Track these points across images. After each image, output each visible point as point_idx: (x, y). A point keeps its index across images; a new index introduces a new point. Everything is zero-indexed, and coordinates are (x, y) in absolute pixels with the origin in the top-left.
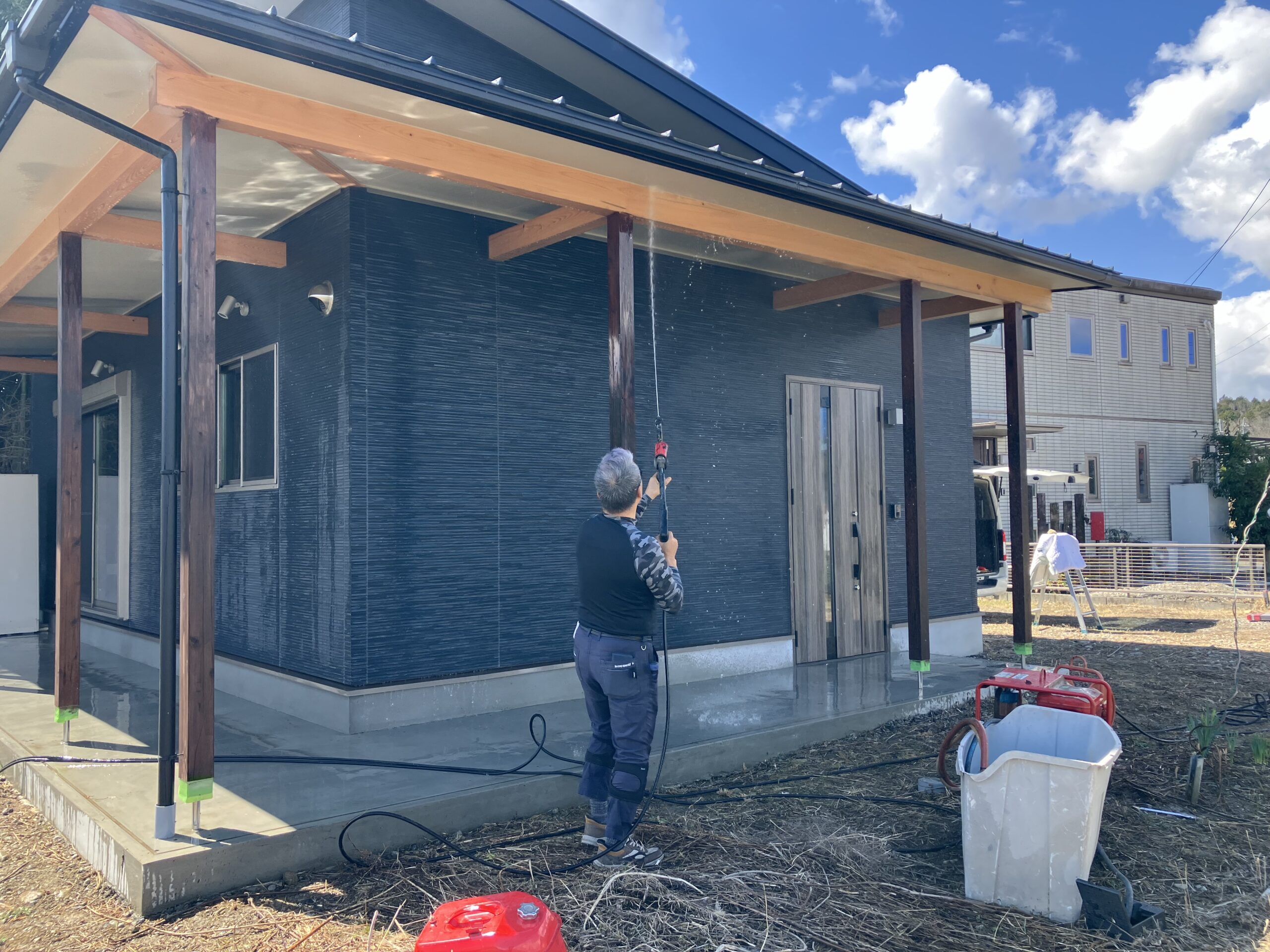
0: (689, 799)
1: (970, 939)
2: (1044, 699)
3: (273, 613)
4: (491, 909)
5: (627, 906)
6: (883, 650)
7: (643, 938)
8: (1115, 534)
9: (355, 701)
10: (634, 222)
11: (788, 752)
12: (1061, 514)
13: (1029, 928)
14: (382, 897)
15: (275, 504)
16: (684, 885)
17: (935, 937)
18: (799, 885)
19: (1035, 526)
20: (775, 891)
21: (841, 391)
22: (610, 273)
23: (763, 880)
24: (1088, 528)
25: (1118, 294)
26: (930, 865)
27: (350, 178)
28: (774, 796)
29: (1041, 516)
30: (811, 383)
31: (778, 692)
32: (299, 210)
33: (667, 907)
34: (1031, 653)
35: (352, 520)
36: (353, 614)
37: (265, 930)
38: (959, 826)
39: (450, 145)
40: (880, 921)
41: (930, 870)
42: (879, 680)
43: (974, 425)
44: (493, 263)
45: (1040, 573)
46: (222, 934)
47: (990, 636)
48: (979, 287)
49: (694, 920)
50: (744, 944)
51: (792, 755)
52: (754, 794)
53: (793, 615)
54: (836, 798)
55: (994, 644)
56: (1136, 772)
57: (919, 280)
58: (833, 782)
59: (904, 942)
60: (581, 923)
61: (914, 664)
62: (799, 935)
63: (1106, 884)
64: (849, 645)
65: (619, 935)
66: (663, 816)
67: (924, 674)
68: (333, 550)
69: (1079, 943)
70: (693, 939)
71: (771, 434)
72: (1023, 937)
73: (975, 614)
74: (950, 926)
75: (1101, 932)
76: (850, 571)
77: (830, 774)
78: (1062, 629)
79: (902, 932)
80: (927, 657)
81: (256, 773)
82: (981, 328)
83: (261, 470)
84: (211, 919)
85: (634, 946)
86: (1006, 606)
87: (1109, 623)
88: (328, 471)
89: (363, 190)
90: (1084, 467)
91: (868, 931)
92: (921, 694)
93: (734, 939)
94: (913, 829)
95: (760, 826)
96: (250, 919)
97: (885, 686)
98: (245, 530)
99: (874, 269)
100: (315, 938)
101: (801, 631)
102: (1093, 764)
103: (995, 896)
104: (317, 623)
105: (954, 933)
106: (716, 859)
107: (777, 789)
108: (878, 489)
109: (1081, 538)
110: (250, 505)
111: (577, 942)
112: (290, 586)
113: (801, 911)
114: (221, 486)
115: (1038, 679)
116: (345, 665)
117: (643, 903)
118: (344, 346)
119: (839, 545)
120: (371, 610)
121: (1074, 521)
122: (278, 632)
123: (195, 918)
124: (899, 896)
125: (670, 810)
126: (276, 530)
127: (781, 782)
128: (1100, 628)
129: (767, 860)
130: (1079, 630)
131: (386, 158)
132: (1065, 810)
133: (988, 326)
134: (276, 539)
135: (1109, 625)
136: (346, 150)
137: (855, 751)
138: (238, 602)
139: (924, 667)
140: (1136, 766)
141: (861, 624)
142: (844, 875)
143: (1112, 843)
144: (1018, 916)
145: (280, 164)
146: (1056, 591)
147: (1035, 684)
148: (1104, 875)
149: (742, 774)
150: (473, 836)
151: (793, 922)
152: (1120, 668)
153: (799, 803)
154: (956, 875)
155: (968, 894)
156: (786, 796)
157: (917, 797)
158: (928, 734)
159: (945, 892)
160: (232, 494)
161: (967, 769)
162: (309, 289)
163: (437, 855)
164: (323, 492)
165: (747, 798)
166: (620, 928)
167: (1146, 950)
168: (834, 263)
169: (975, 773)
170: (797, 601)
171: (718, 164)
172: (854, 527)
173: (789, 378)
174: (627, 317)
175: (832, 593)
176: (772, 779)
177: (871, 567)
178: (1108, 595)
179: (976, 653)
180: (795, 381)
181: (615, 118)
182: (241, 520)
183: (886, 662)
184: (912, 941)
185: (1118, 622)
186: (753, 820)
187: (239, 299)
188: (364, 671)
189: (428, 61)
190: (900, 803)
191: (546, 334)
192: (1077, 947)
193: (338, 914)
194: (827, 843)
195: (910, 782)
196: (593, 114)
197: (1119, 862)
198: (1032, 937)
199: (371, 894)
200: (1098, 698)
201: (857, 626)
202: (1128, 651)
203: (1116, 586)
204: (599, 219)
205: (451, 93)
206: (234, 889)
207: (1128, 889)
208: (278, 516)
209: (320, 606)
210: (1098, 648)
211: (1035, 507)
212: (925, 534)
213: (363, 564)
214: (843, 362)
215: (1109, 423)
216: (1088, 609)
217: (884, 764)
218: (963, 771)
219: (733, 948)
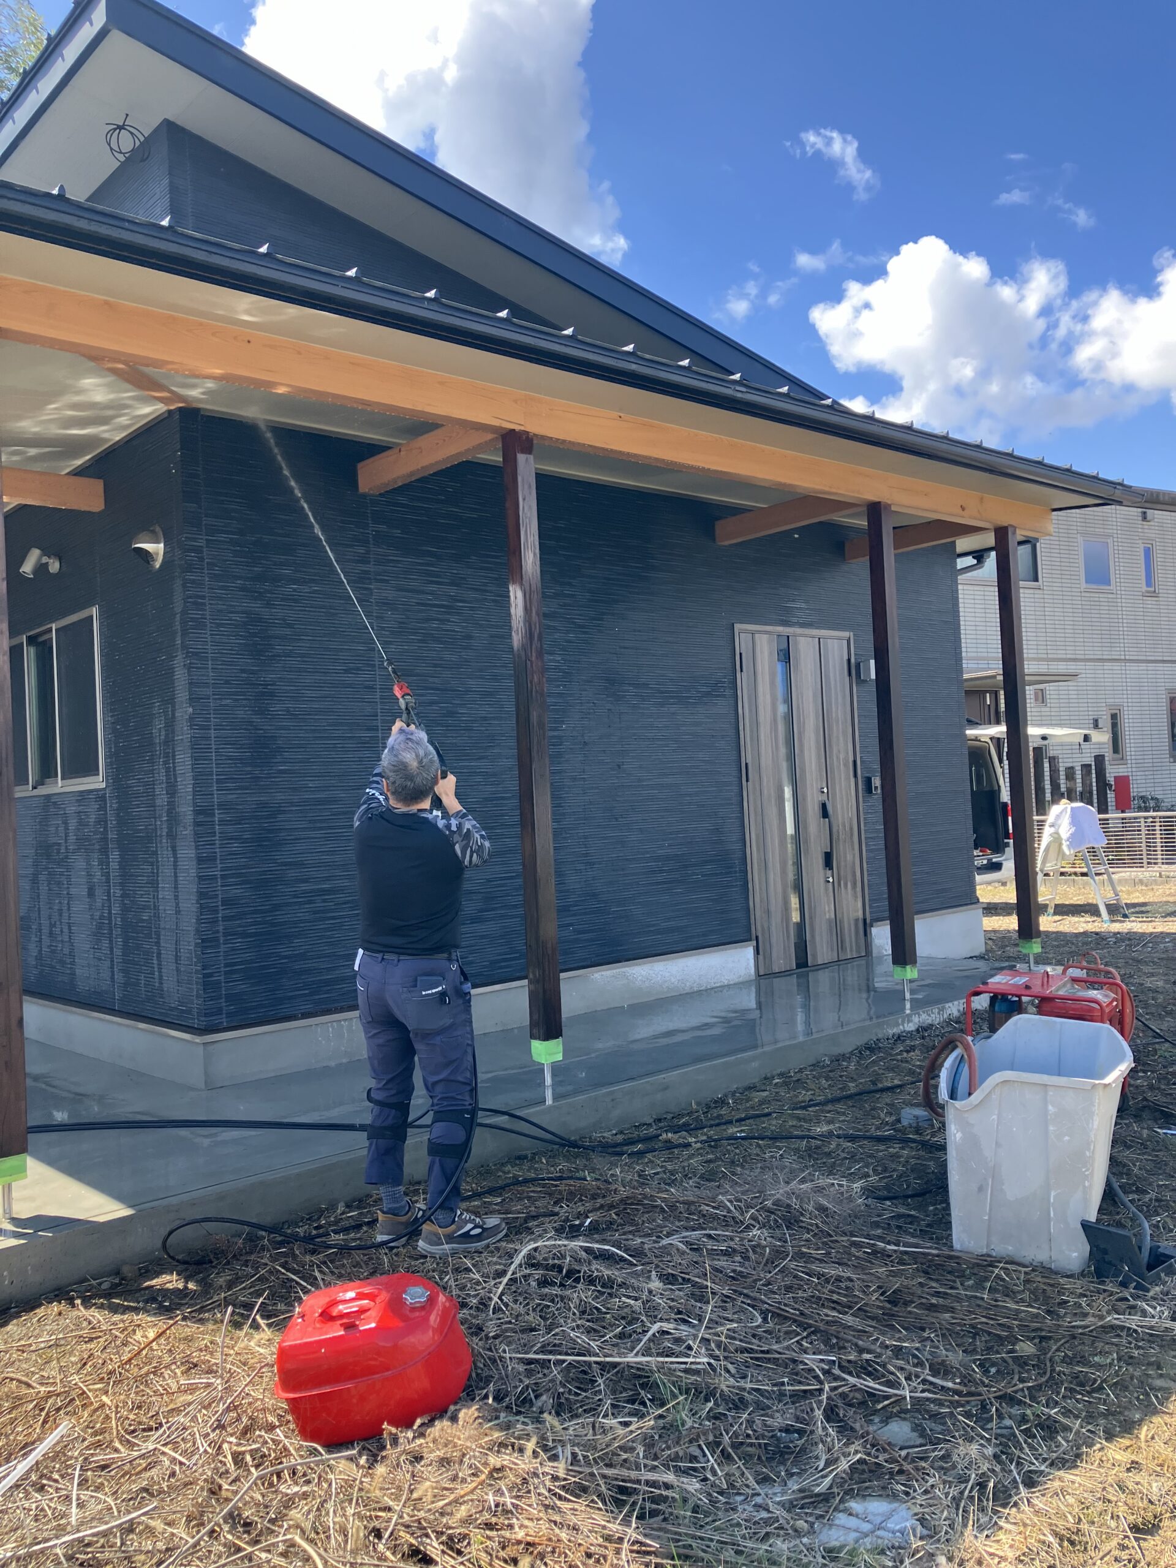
0: (625, 1148)
1: (958, 1298)
2: (1047, 1007)
3: (105, 944)
4: (371, 1297)
5: (543, 1283)
6: (863, 954)
7: (562, 1321)
8: (1144, 802)
9: (211, 1048)
10: (535, 442)
11: (746, 1083)
12: (1079, 781)
13: (1027, 1281)
14: (244, 1288)
15: (103, 808)
16: (614, 1254)
17: (915, 1299)
18: (754, 1246)
19: (1048, 796)
20: (725, 1255)
21: (802, 640)
22: (508, 505)
23: (711, 1242)
24: (1111, 796)
25: (1140, 510)
26: (913, 1213)
27: (181, 398)
28: (728, 1139)
29: (1055, 786)
30: (766, 632)
31: (736, 1012)
32: (118, 438)
33: (591, 1281)
34: (1040, 950)
35: (197, 824)
36: (203, 941)
37: (96, 1338)
38: (943, 1166)
39: (299, 353)
40: (850, 1284)
41: (912, 1220)
42: (860, 990)
43: (966, 676)
44: (364, 496)
45: (1052, 854)
46: (42, 1345)
47: (995, 931)
48: (963, 508)
49: (625, 1296)
50: (685, 1321)
51: (751, 1088)
52: (705, 1138)
53: (752, 917)
54: (802, 1138)
55: (997, 939)
56: (1159, 1089)
57: (889, 502)
58: (799, 1119)
59: (879, 1307)
60: (486, 1306)
61: (898, 969)
62: (753, 1307)
63: (1119, 1224)
64: (822, 950)
65: (533, 1318)
66: (593, 1170)
67: (911, 981)
68: (175, 862)
69: (1085, 1296)
70: (623, 1318)
71: (717, 696)
72: (1019, 1292)
73: (973, 906)
74: (934, 1285)
75: (1111, 1282)
76: (820, 861)
77: (797, 1109)
78: (1082, 919)
79: (876, 1295)
80: (914, 962)
81: (89, 1141)
82: (970, 558)
83: (82, 765)
84: (29, 1328)
85: (551, 1330)
86: (1009, 895)
87: (1137, 909)
88: (165, 763)
89: (196, 411)
90: (1105, 722)
91: (835, 1297)
92: (908, 1005)
93: (673, 1316)
94: (894, 1170)
95: (710, 1177)
96: (78, 1326)
97: (867, 999)
98: (66, 840)
99: (834, 490)
100: (159, 1345)
101: (763, 935)
102: (1097, 1082)
103: (988, 1246)
104: (159, 954)
105: (939, 1292)
106: (654, 1220)
107: (732, 1130)
108: (851, 759)
109: (1103, 808)
110: (71, 809)
111: (481, 1329)
112: (125, 909)
113: (755, 1278)
114: (34, 788)
115: (1039, 983)
116: (196, 1004)
117: (563, 1278)
118: (178, 607)
119: (806, 828)
120: (225, 934)
121: (1095, 788)
122: (112, 967)
123: (9, 1327)
124: (875, 1253)
125: (599, 1161)
126: (105, 839)
127: (737, 1121)
128: (1125, 916)
129: (715, 1217)
130: (1099, 919)
131: (218, 372)
132: (1067, 1138)
133: (979, 555)
134: (104, 851)
135: (1137, 913)
136: (168, 363)
137: (827, 1078)
138: (62, 931)
139: (911, 973)
140: (1159, 1080)
141: (836, 924)
142: (808, 1231)
143: (1128, 1174)
144: (1014, 1267)
145: (88, 382)
146: (1075, 874)
147: (1037, 989)
148: (1118, 1213)
149: (689, 1114)
150: (358, 1208)
151: (745, 1291)
152: (1147, 964)
153: (758, 1145)
154: (944, 1222)
155: (957, 1245)
156: (743, 1138)
157: (900, 1131)
158: (915, 1055)
159: (929, 1245)
160: (48, 797)
161: (953, 1095)
162: (133, 536)
163: (314, 1232)
164: (160, 791)
165: (696, 1143)
166: (534, 1310)
167: (1164, 1301)
168: (785, 485)
169: (962, 1100)
170: (757, 899)
171: (634, 367)
172: (824, 806)
173: (737, 626)
174: (531, 559)
175: (798, 887)
176: (727, 1118)
177: (845, 854)
178: (1137, 876)
179: (977, 954)
180: (746, 631)
181: (503, 314)
182: (61, 829)
183: (867, 968)
184: (888, 1306)
185: (1148, 908)
186: (701, 1170)
187: (46, 552)
188: (219, 1012)
189: (263, 249)
190: (880, 1140)
191: (432, 582)
192: (1083, 1301)
193: (190, 1313)
194: (787, 1193)
195: (891, 1114)
196: (474, 309)
197: (1136, 1196)
198: (1031, 1292)
199: (230, 1285)
200: (1111, 1002)
201: (830, 926)
202: (1157, 943)
203: (1145, 865)
204: (492, 439)
205: (293, 289)
206: (58, 1289)
207: (1143, 1229)
208: (106, 822)
209: (163, 932)
210: (1123, 940)
211: (1047, 773)
212: (907, 812)
213: (214, 878)
214: (803, 606)
215: (1134, 667)
216: (1111, 894)
217: (860, 1094)
218: (947, 1098)
219: (671, 1326)
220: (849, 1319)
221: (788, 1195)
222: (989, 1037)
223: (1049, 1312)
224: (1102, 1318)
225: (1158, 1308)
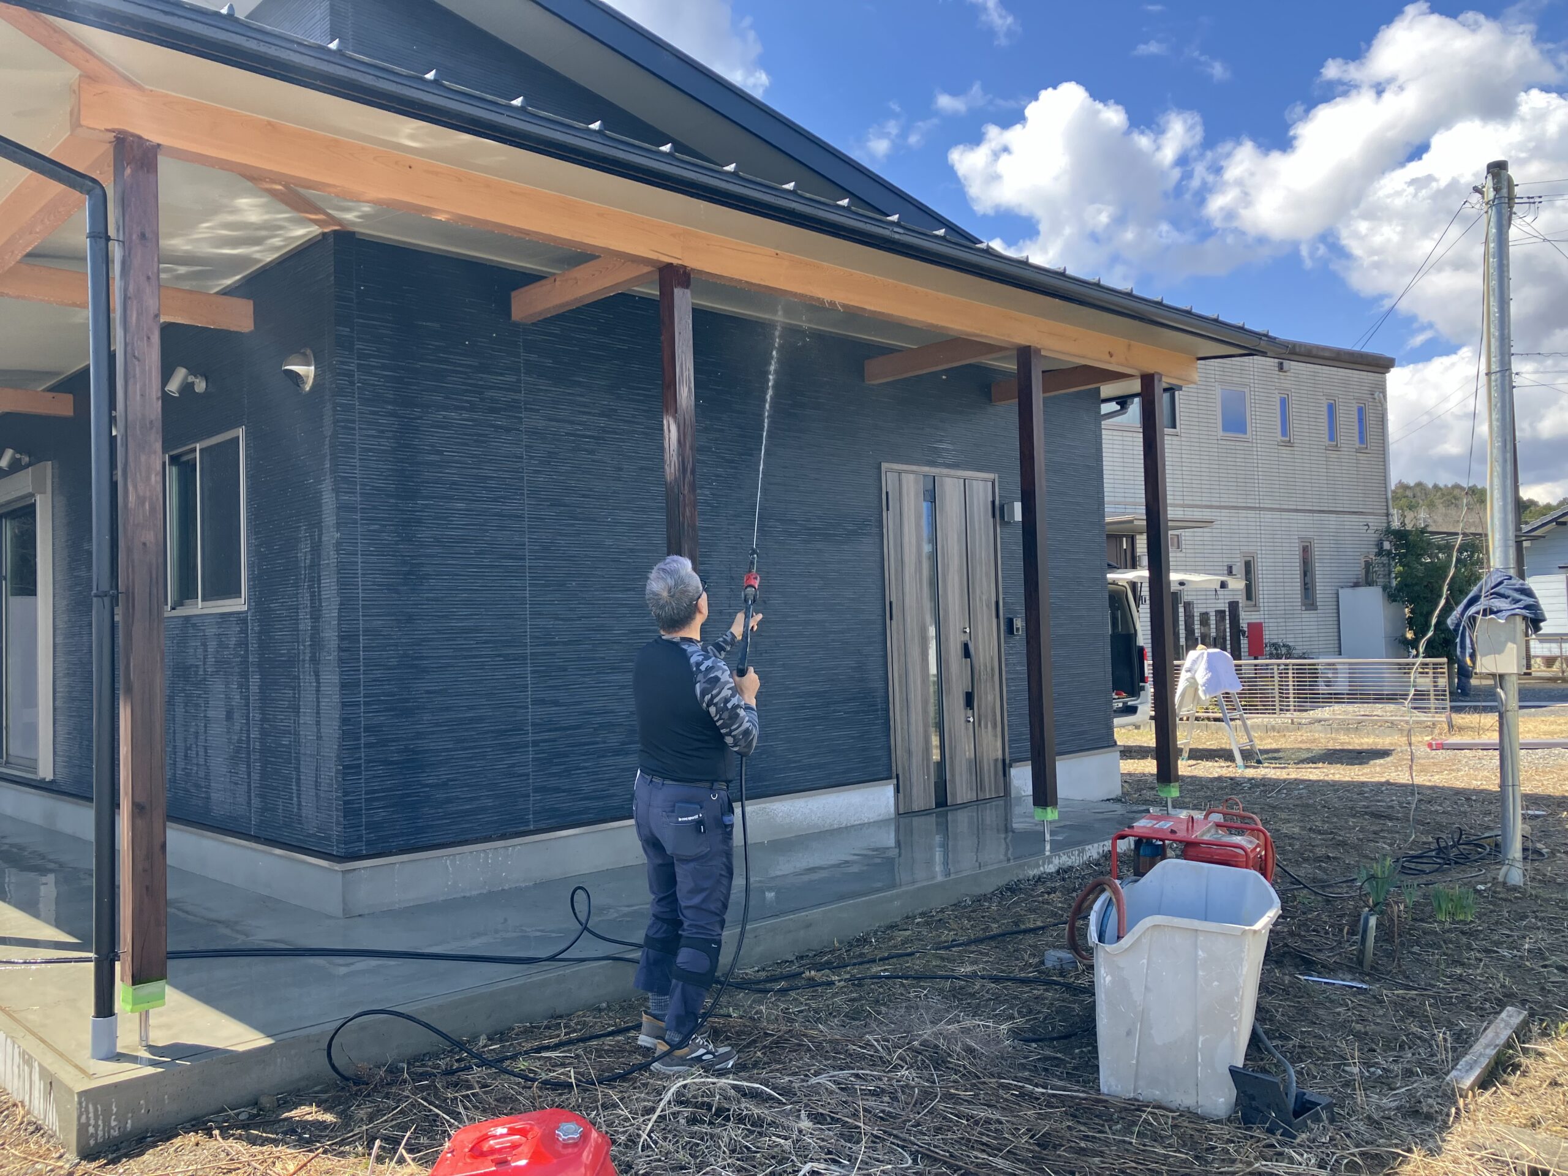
0: (768, 985)
1: (1106, 1142)
2: (1191, 851)
3: (243, 768)
4: (522, 1132)
5: (693, 1120)
6: (1002, 794)
7: (712, 1159)
8: (1276, 649)
9: (350, 875)
10: (692, 276)
11: (888, 922)
12: (1213, 626)
13: (1175, 1126)
14: (386, 1121)
15: (244, 631)
16: (762, 1092)
17: (1064, 1143)
18: (902, 1086)
19: (1182, 641)
20: (873, 1095)
21: (948, 482)
22: (664, 338)
23: (858, 1082)
24: (1244, 642)
25: (1276, 360)
26: (1059, 1055)
27: (338, 221)
28: (873, 977)
29: (1190, 631)
30: (912, 472)
31: (875, 850)
32: (269, 259)
33: (741, 1120)
34: (1178, 794)
35: (341, 649)
36: (345, 767)
37: (235, 1170)
38: (1092, 1008)
39: (460, 180)
40: (999, 1127)
41: (1059, 1062)
42: (998, 831)
43: (1108, 520)
44: (516, 325)
45: (1188, 698)
47: (1130, 774)
48: (1111, 355)
49: (774, 1135)
50: (835, 1162)
51: (893, 927)
52: (848, 976)
53: (893, 756)
54: (947, 978)
55: (1134, 783)
56: (1299, 935)
57: (1039, 346)
58: (943, 959)
59: (1028, 1150)
60: (635, 1143)
61: (1039, 811)
62: (903, 1147)
63: (1264, 1070)
64: (961, 790)
65: (683, 1156)
66: (737, 1007)
67: (1051, 822)
68: (318, 687)
69: (1233, 1142)
70: (773, 1157)
71: (865, 534)
72: (1167, 1137)
73: (1111, 749)
74: (1082, 1128)
75: (1258, 1128)
76: (961, 701)
77: (940, 949)
78: (1216, 764)
79: (1025, 1138)
80: (1054, 803)
81: (223, 970)
82: (1114, 404)
83: (224, 587)
84: (166, 1158)
85: (702, 1169)
86: (1148, 738)
87: (1270, 755)
88: (310, 587)
89: (352, 234)
90: (1239, 568)
91: (985, 1139)
92: (1048, 847)
93: (824, 1156)
94: (1039, 1012)
95: (855, 1015)
96: (216, 1156)
97: (1005, 839)
98: (204, 664)
99: (984, 333)
101: (903, 773)
102: (1247, 928)
103: (1135, 1090)
104: (299, 779)
105: (1088, 1136)
106: (801, 1058)
107: (875, 969)
108: (994, 599)
109: (1236, 655)
110: (211, 631)
111: (631, 1167)
112: (264, 733)
113: (904, 1118)
114: (173, 608)
115: (1185, 826)
116: (335, 831)
117: (712, 1117)
118: (328, 430)
119: (948, 667)
120: (368, 761)
121: (1228, 634)
122: (249, 792)
123: (146, 1157)
124: (1022, 1095)
125: (745, 1000)
126: (245, 661)
127: (880, 960)
128: (1259, 762)
129: (863, 1057)
130: (1234, 765)
131: (379, 196)
132: (1216, 983)
133: (1123, 402)
134: (245, 675)
135: (1270, 759)
136: (327, 185)
137: (969, 919)
138: (197, 754)
139: (1051, 814)
140: (1298, 927)
141: (976, 764)
142: (956, 1072)
143: (1271, 1020)
144: (1163, 1112)
145: (243, 202)
146: (1209, 719)
147: (1182, 834)
148: (1262, 1060)
149: (832, 951)
150: (501, 1041)
151: (895, 1132)
152: (1282, 809)
153: (902, 985)
154: (1090, 1066)
155: (1104, 1089)
156: (887, 977)
157: (1044, 973)
158: (1056, 897)
159: (1076, 1088)
160: (187, 618)
161: (1101, 938)
162: (284, 360)
163: (456, 1065)
164: (304, 616)
165: (839, 981)
166: (683, 1148)
167: (1311, 1148)
168: (936, 326)
169: (1111, 943)
170: (899, 739)
171: (794, 205)
172: (966, 646)
173: (885, 466)
174: (685, 393)
175: (940, 727)
176: (869, 957)
177: (986, 694)
178: (1269, 722)
179: (1113, 796)
180: (892, 471)
181: (666, 148)
182: (200, 651)
183: (1005, 809)
184: (1037, 1149)
185: (1280, 755)
186: (846, 1008)
187: (192, 371)
188: (359, 839)
189: (430, 76)
190: (1024, 981)
191: (584, 413)
192: (1231, 1147)
193: (330, 1145)
194: (935, 1034)
195: (1035, 956)
196: (636, 142)
197: (1280, 1043)
198: (1179, 1138)
199: (371, 1119)
200: (1255, 848)
201: (970, 767)
202: (1290, 790)
203: (1277, 711)
204: (648, 273)
205: (459, 116)
206: (194, 1119)
207: (1290, 1076)
208: (247, 645)
209: (302, 758)
210: (1258, 786)
211: (1182, 618)
212: (1050, 654)
213: (357, 704)
214: (950, 447)
215: (1268, 515)
216: (1245, 740)
217: (1003, 935)
218: (1097, 942)
219: (823, 1166)
220: (999, 1162)
221: (936, 1035)
222: (1136, 881)
223: (1197, 1158)
224: (1250, 1164)
225: (1305, 1155)
